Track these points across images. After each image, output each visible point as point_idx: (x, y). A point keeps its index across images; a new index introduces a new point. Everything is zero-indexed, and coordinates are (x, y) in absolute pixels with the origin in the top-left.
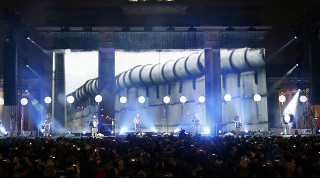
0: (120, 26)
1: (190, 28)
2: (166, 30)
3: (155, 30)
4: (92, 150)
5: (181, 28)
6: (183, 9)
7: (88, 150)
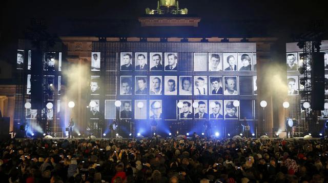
0: (138, 37)
1: (202, 39)
2: (180, 41)
3: (170, 41)
4: (112, 151)
5: (193, 39)
6: (196, 22)
7: (108, 151)
